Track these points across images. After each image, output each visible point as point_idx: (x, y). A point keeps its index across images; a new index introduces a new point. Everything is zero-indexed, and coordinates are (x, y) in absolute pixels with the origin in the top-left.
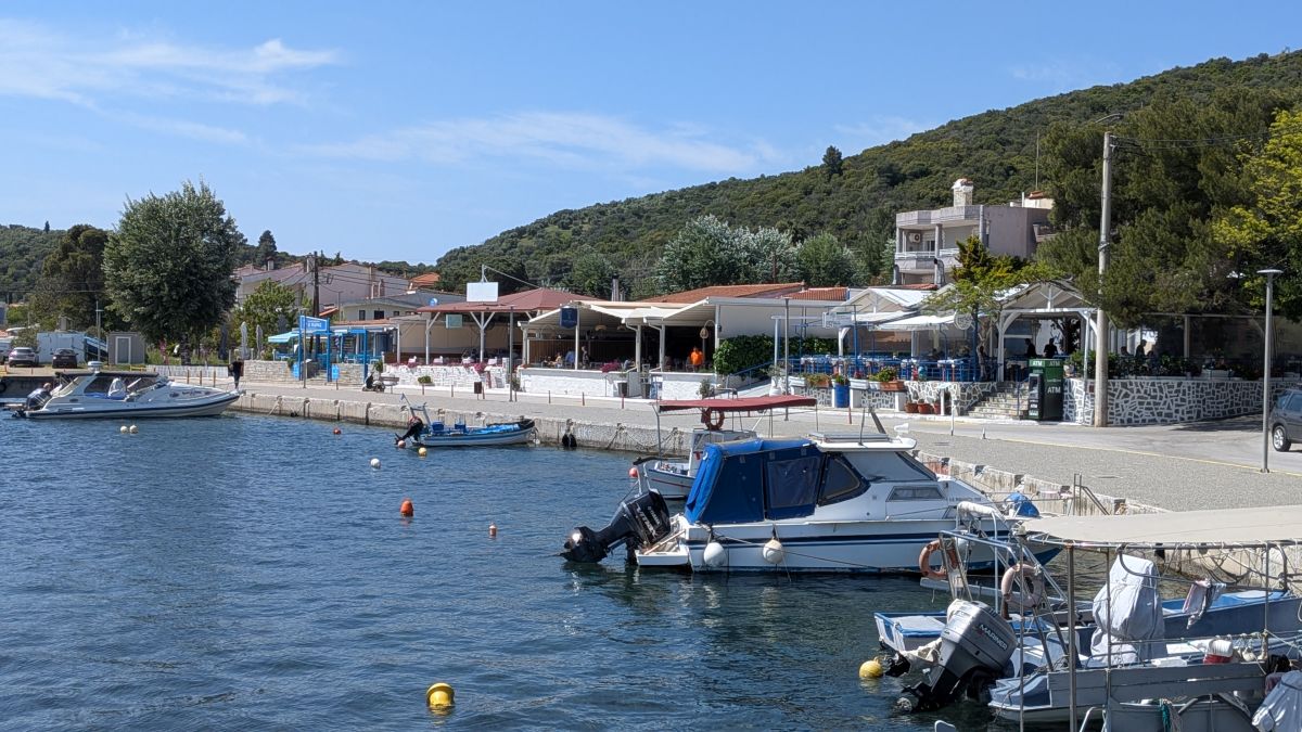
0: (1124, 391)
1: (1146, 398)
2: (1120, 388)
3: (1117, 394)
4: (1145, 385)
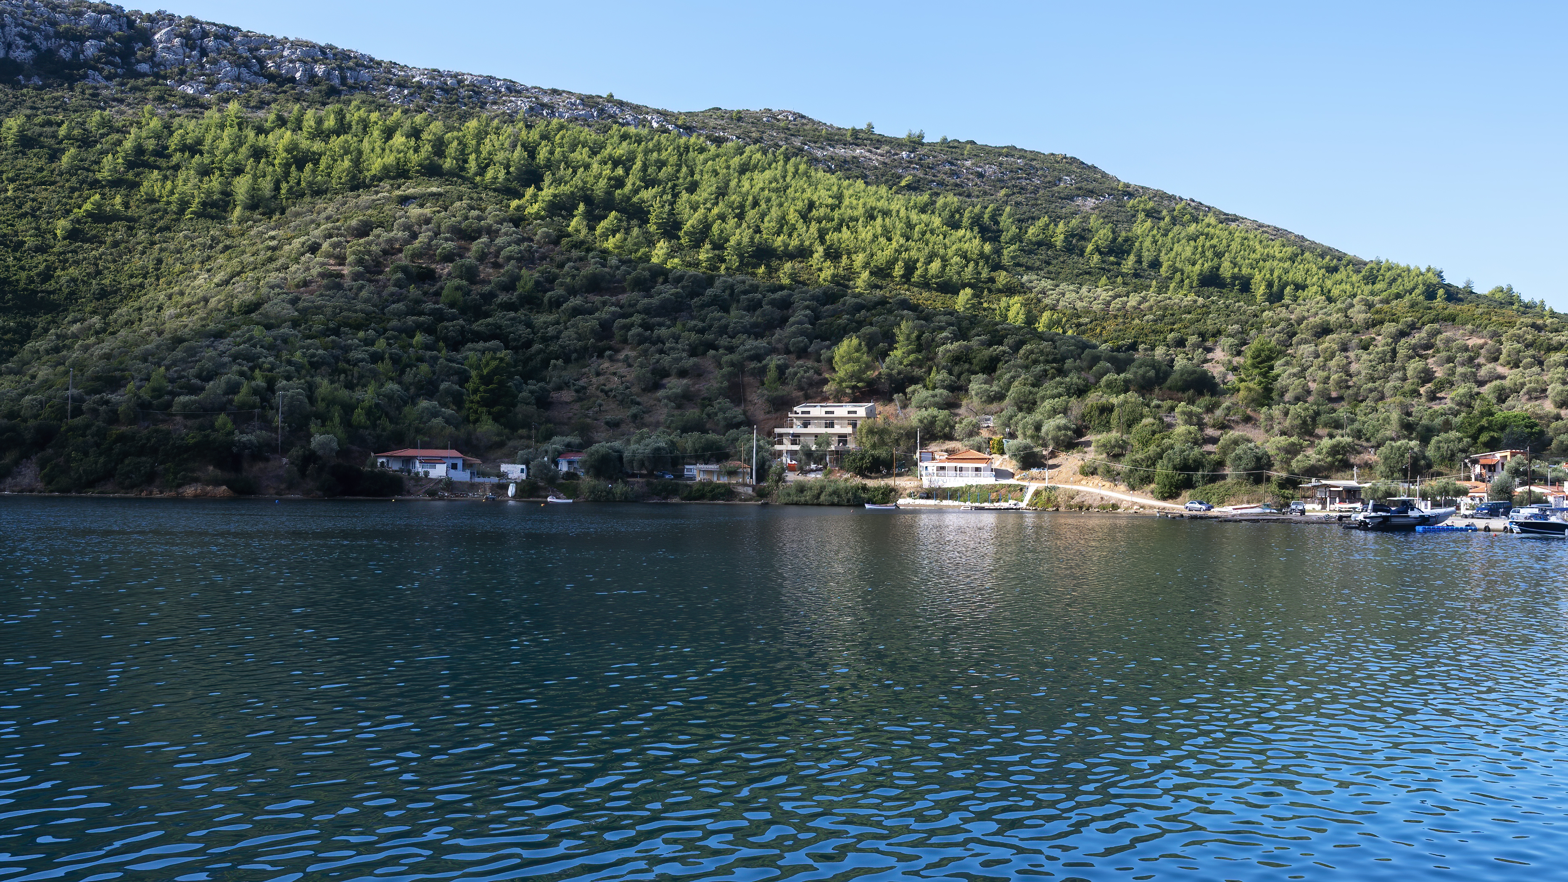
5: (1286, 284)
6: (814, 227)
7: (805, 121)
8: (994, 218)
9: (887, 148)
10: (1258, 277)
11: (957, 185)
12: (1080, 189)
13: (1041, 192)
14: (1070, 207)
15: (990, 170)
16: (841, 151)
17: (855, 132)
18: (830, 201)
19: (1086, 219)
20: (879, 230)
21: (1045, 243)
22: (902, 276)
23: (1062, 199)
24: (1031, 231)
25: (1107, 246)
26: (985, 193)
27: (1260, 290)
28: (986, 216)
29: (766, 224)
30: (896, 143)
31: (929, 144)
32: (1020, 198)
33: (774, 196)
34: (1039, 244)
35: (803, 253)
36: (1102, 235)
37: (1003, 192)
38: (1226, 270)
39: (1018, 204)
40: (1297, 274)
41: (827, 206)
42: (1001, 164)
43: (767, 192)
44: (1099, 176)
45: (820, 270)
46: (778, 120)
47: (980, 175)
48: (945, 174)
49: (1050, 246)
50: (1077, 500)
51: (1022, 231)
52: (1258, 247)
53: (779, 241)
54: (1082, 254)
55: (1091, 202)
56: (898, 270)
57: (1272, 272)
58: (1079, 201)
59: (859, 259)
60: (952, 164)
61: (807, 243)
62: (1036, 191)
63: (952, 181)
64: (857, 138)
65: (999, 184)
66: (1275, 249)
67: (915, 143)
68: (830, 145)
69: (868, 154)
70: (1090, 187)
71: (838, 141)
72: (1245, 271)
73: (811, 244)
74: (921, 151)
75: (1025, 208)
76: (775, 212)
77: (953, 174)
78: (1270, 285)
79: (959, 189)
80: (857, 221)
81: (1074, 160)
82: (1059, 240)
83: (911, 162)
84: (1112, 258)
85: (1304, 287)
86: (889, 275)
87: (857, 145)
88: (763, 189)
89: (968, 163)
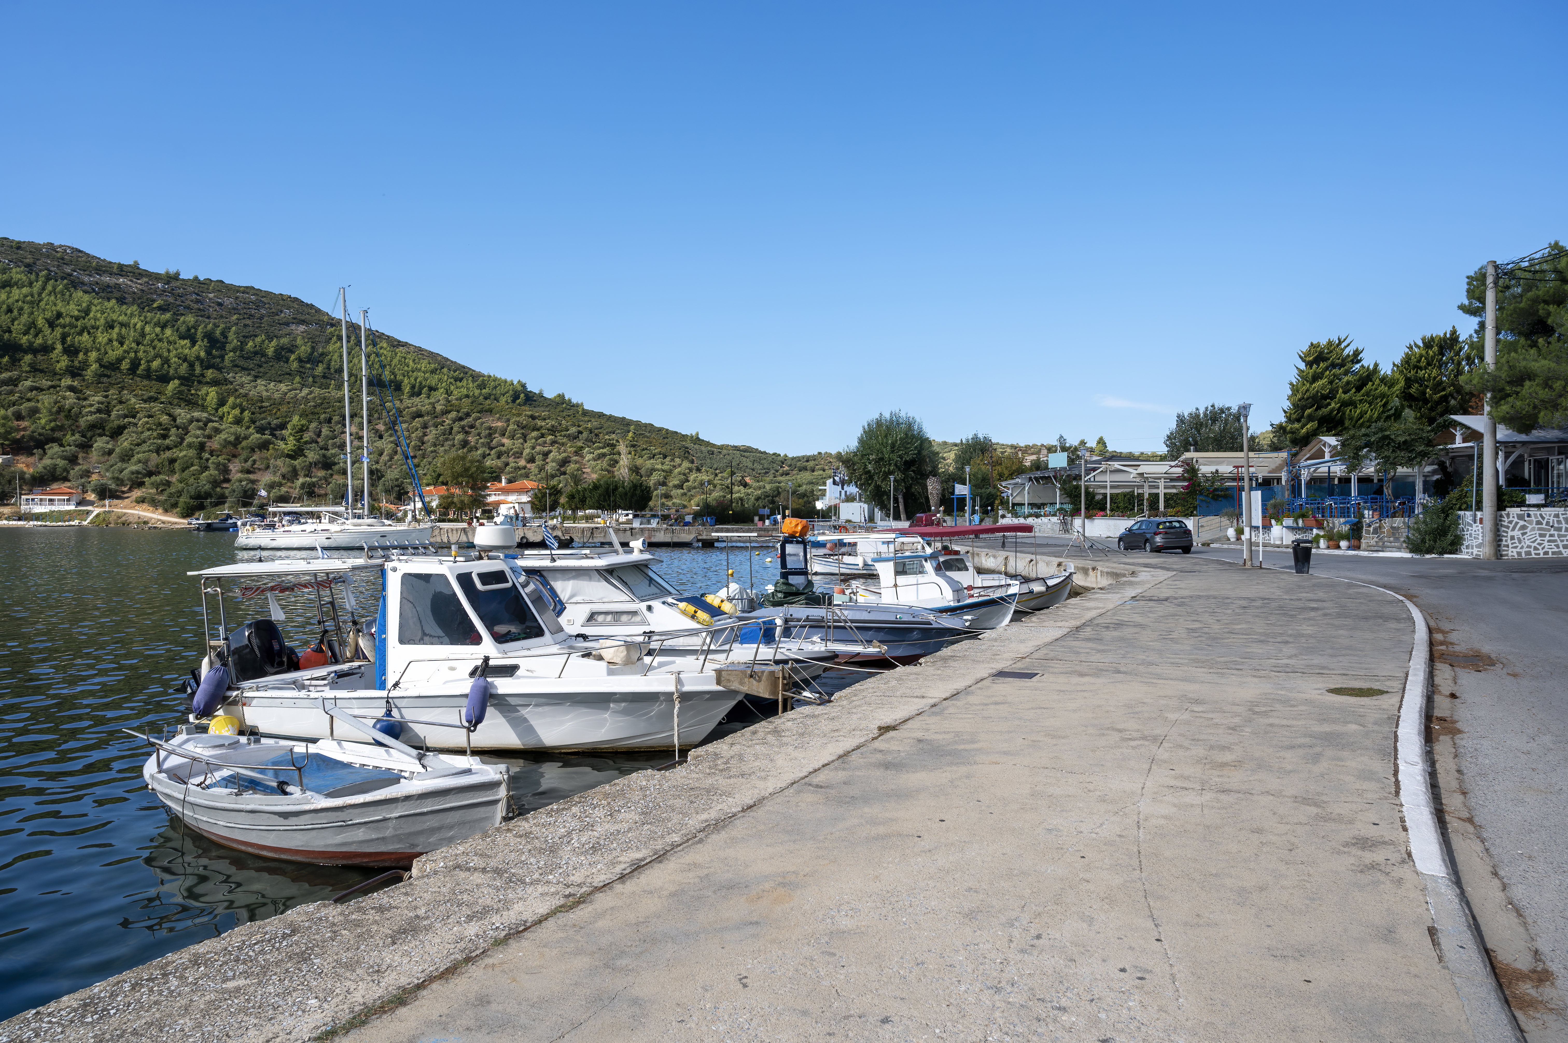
0: (1521, 523)
1: (1549, 530)
2: (1516, 520)
3: (1511, 526)
4: (1547, 517)
5: (425, 387)
6: (58, 331)
7: (80, 254)
8: (224, 334)
9: (147, 280)
10: (406, 381)
11: (199, 309)
12: (295, 319)
13: (266, 319)
14: (286, 330)
15: (227, 301)
16: (106, 279)
17: (121, 267)
18: (76, 313)
19: (295, 339)
20: (115, 336)
21: (260, 352)
22: (128, 369)
23: (280, 324)
24: (251, 344)
25: (307, 357)
26: (222, 317)
27: (407, 389)
28: (218, 332)
29: (15, 327)
30: (157, 277)
31: (183, 280)
32: (248, 322)
33: (26, 307)
34: (256, 353)
35: (46, 349)
36: (304, 349)
37: (235, 317)
38: (387, 375)
39: (245, 326)
40: (433, 380)
41: (72, 317)
42: (237, 298)
43: (20, 303)
44: (313, 311)
45: (58, 362)
46: (57, 252)
47: (220, 304)
48: (192, 301)
49: (264, 355)
50: (124, 519)
51: (243, 344)
52: (411, 363)
53: (24, 340)
54: (287, 361)
55: (302, 328)
56: (125, 365)
57: (416, 380)
58: (293, 327)
59: (93, 355)
60: (198, 295)
61: (50, 342)
62: (261, 318)
63: (196, 306)
64: (122, 270)
65: (233, 311)
66: (424, 365)
67: (172, 278)
68: (98, 274)
69: (129, 283)
70: (303, 318)
71: (104, 272)
72: (399, 378)
73: (54, 343)
74: (174, 284)
75: (251, 329)
76: (24, 318)
77: (197, 301)
78: (413, 387)
79: (202, 313)
80: (97, 329)
81: (296, 299)
82: (270, 352)
83: (165, 291)
84: (308, 366)
85: (435, 389)
86: (118, 368)
87: (122, 276)
88: (17, 301)
89: (211, 295)
